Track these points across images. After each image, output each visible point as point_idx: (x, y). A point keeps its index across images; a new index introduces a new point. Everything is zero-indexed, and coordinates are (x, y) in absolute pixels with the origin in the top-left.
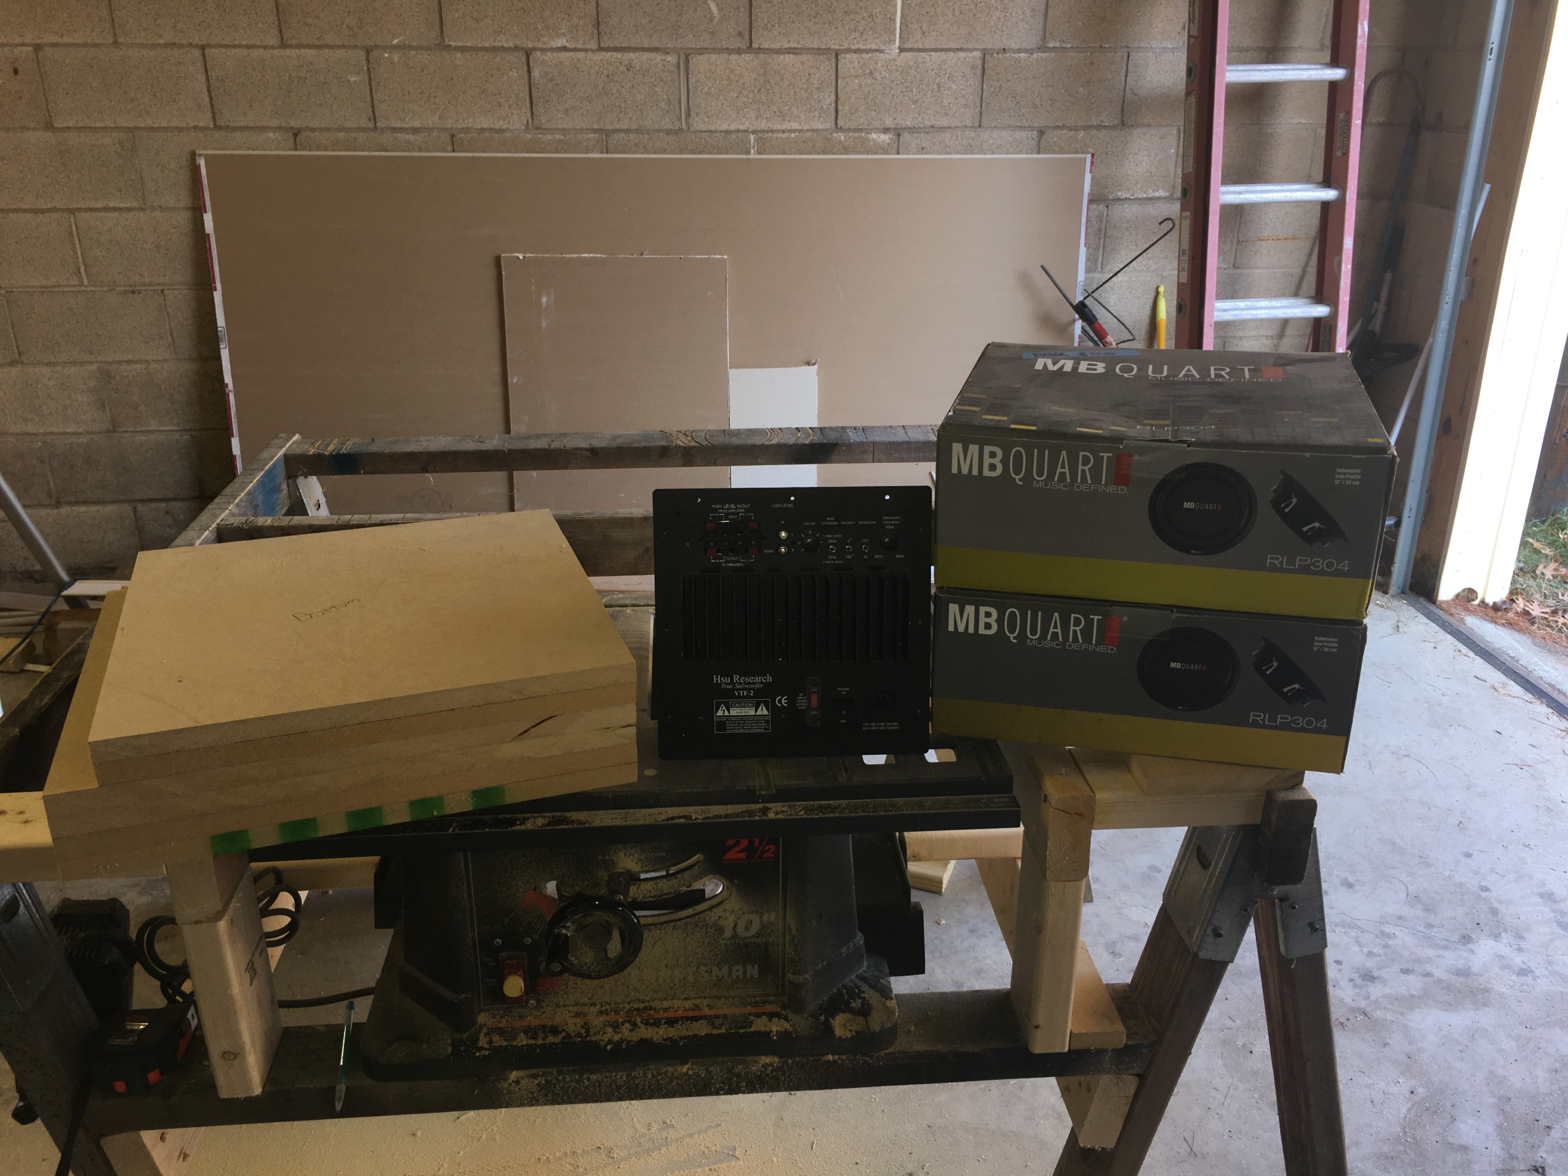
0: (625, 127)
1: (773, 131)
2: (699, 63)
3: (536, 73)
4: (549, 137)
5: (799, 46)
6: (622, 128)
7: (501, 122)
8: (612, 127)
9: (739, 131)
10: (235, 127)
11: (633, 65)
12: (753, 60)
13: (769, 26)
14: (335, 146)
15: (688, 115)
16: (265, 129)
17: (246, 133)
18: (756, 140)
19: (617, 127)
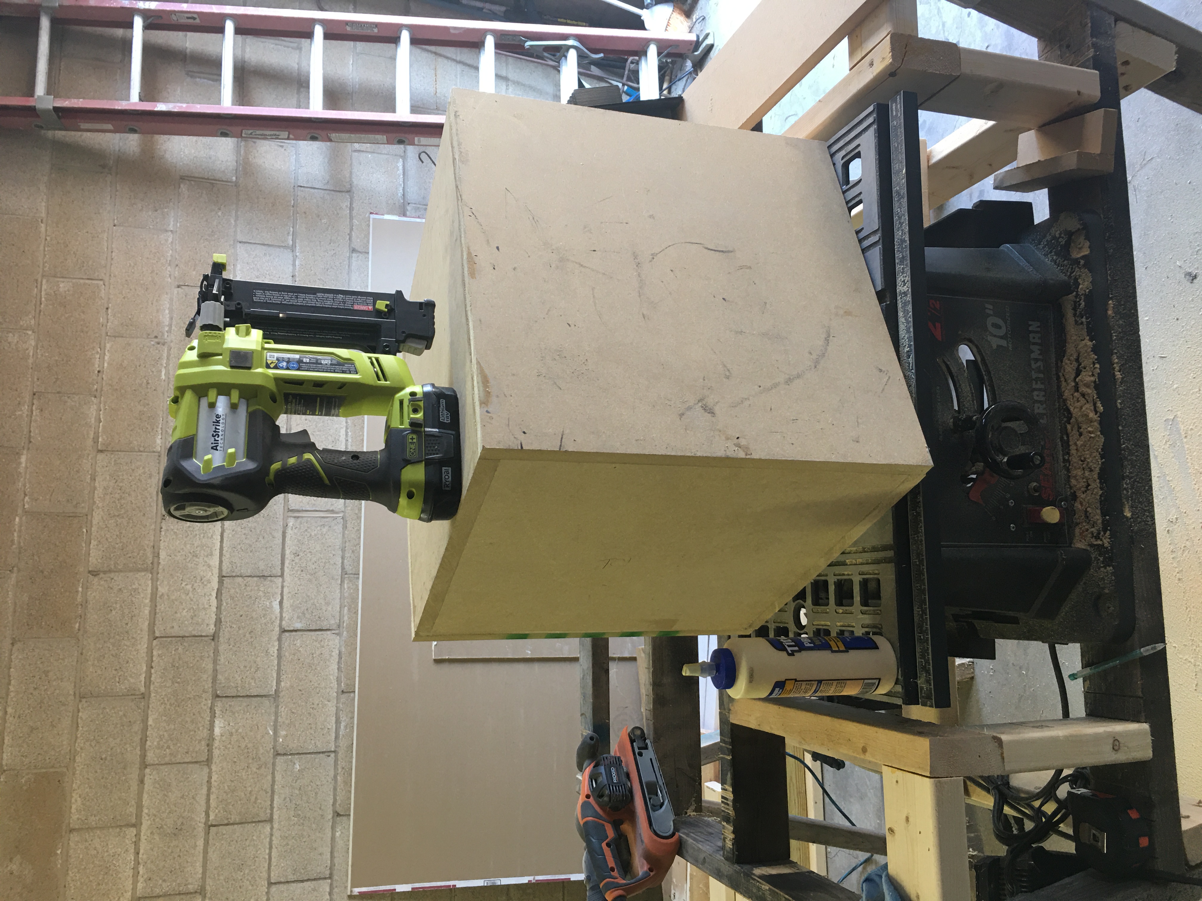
3: (298, 626)
4: (346, 618)
6: (341, 561)
7: (333, 654)
8: (340, 570)
10: (331, 863)
11: (294, 552)
14: (347, 783)
15: (332, 511)
16: (333, 838)
17: (336, 854)
19: (340, 565)
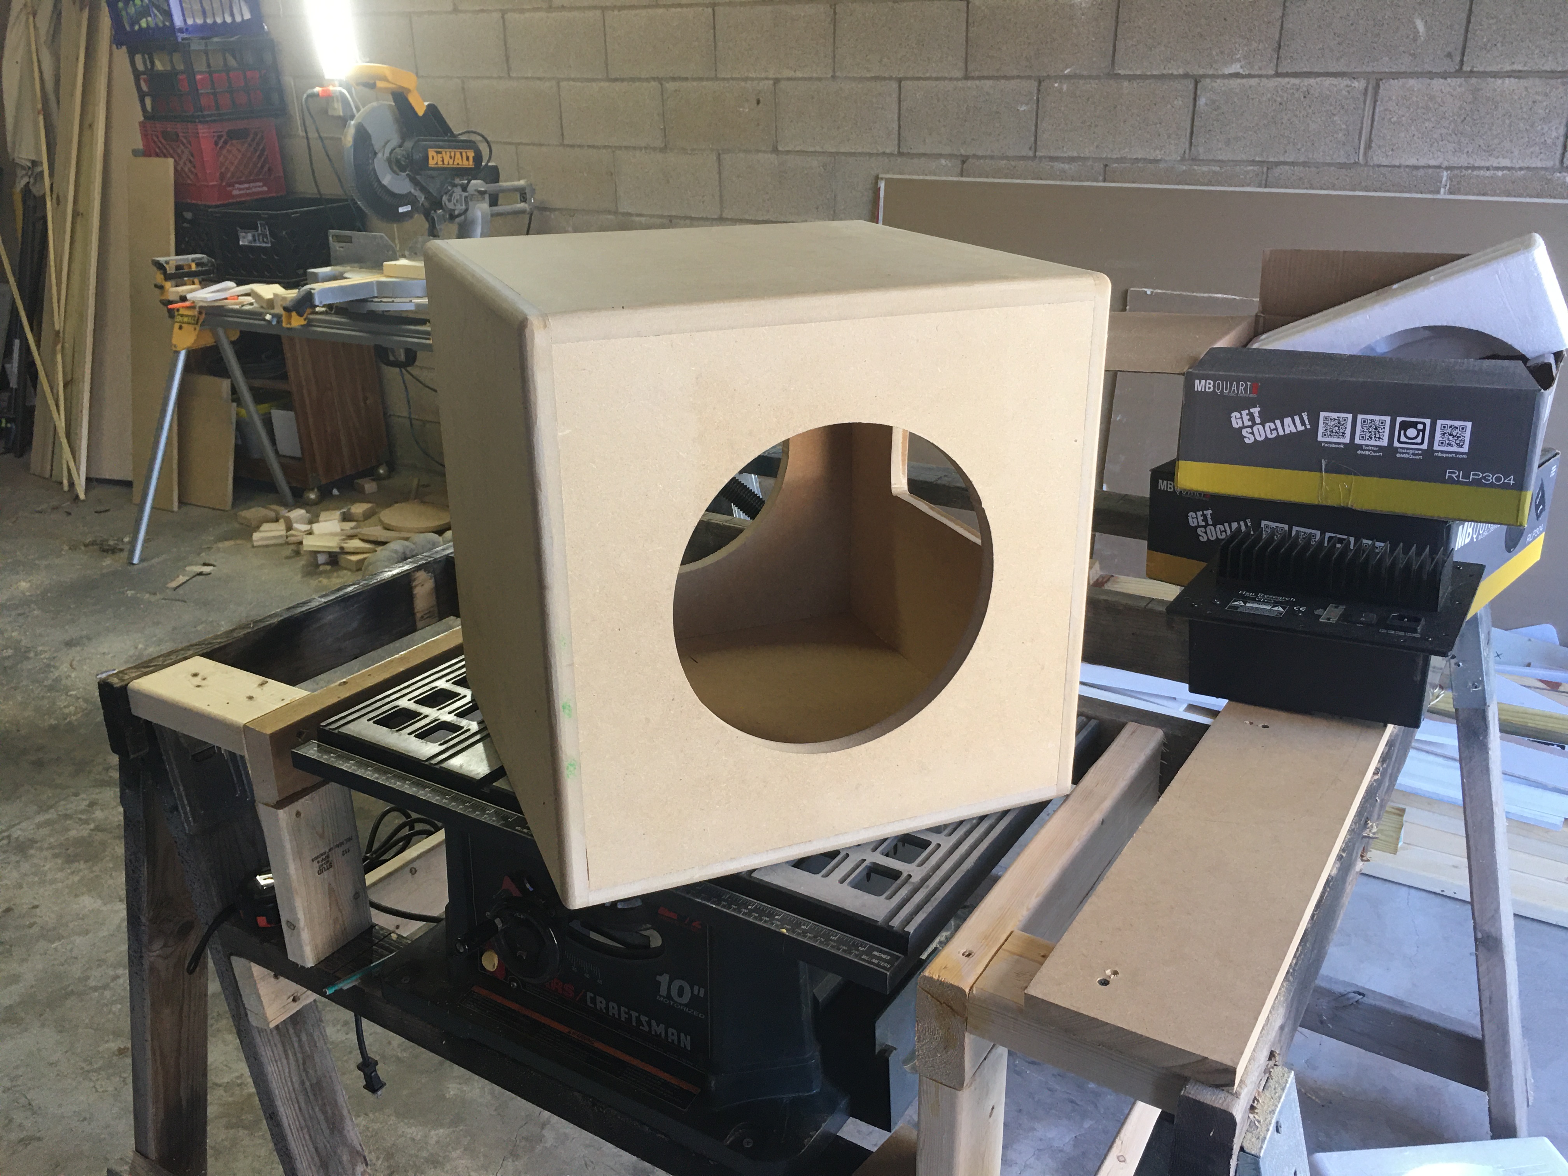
0: (1291, 159)
1: (1474, 168)
2: (1392, 89)
3: (1202, 101)
5: (1526, 68)
6: (1288, 160)
7: (1158, 152)
8: (1276, 160)
9: (1429, 167)
10: (914, 154)
11: (1312, 92)
12: (1460, 86)
13: (1489, 45)
14: (996, 173)
15: (1368, 147)
17: (923, 159)
18: (1450, 179)
19: (1282, 159)
